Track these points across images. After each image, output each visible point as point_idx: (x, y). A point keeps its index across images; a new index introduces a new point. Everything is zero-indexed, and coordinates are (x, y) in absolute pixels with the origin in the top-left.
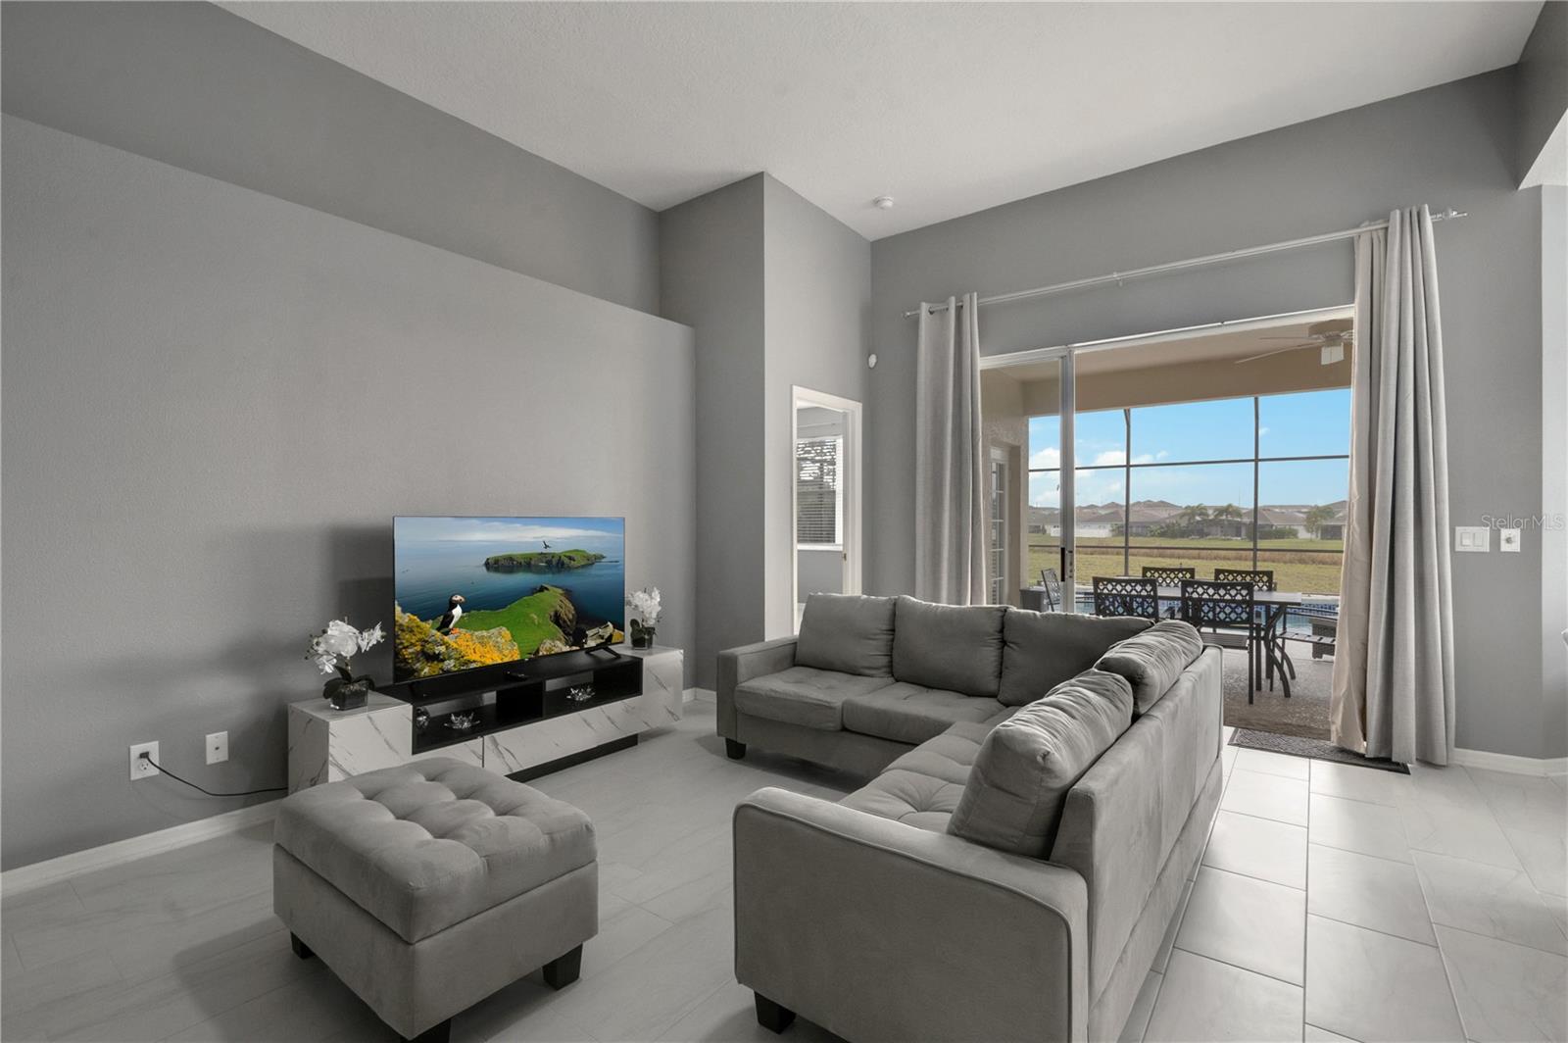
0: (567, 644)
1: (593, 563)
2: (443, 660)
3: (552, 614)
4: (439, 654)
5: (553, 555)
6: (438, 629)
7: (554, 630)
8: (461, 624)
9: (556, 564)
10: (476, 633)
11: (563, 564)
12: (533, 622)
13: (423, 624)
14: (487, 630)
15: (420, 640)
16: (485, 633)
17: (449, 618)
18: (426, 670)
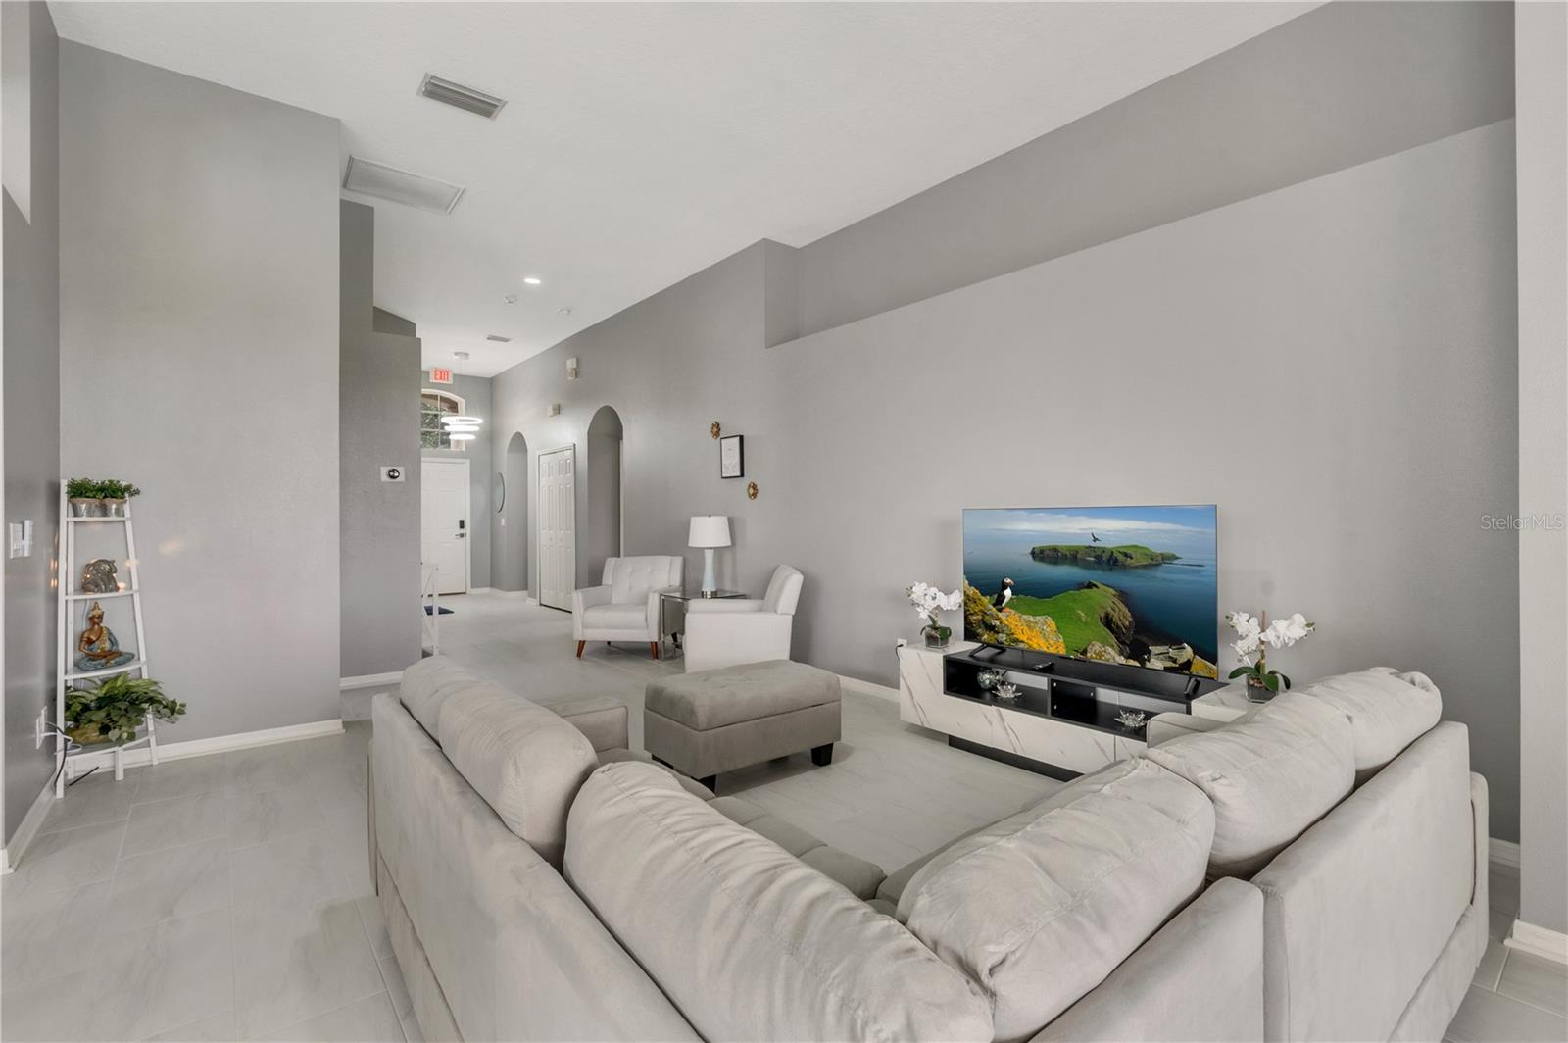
0: (1121, 653)
1: (1158, 565)
2: (997, 633)
3: (1103, 615)
4: (995, 627)
5: (1104, 550)
6: (994, 605)
7: (1103, 633)
8: (1010, 604)
9: (1109, 560)
10: (1024, 616)
11: (1116, 561)
12: (1080, 619)
13: (983, 598)
14: (1034, 616)
15: (980, 611)
16: (1031, 618)
17: (999, 597)
18: (986, 637)
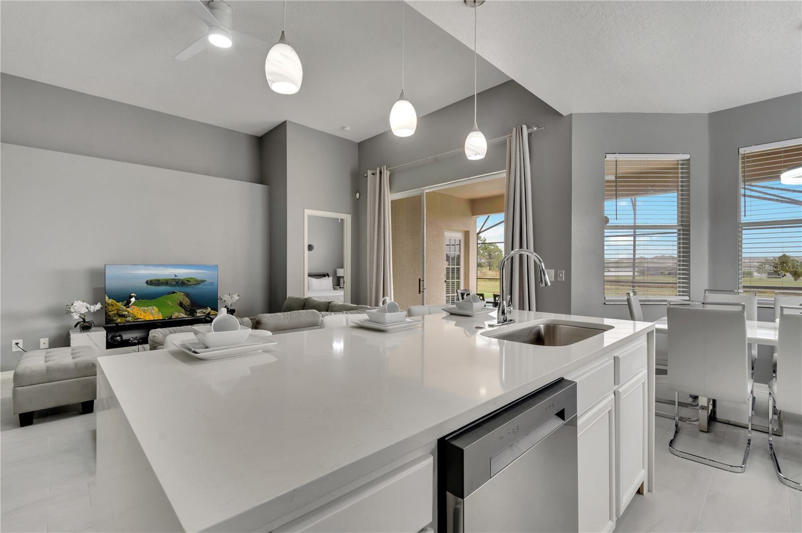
0: (186, 314)
1: (200, 283)
2: (126, 317)
3: (179, 302)
4: (125, 315)
5: (179, 280)
6: (124, 306)
7: (179, 309)
8: (134, 304)
9: (181, 283)
10: (142, 308)
11: (184, 283)
12: (169, 306)
13: (118, 303)
14: (147, 307)
15: (116, 309)
16: (146, 308)
17: (128, 302)
18: (119, 320)
